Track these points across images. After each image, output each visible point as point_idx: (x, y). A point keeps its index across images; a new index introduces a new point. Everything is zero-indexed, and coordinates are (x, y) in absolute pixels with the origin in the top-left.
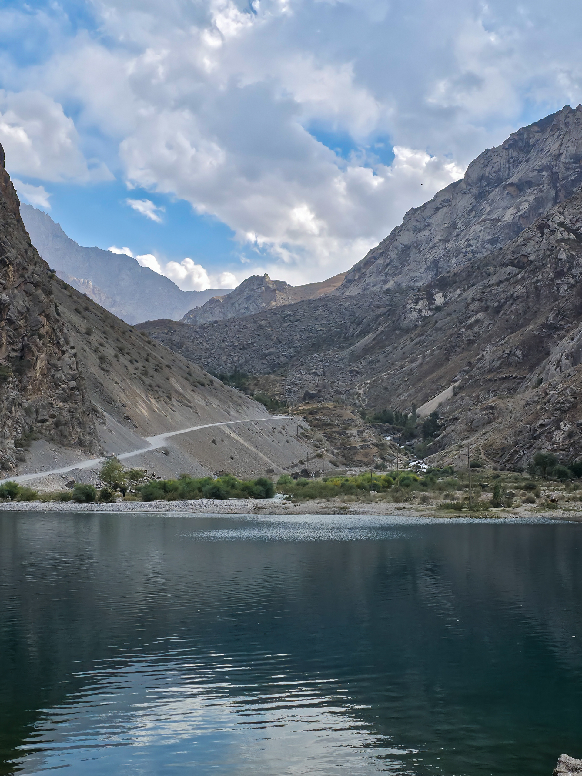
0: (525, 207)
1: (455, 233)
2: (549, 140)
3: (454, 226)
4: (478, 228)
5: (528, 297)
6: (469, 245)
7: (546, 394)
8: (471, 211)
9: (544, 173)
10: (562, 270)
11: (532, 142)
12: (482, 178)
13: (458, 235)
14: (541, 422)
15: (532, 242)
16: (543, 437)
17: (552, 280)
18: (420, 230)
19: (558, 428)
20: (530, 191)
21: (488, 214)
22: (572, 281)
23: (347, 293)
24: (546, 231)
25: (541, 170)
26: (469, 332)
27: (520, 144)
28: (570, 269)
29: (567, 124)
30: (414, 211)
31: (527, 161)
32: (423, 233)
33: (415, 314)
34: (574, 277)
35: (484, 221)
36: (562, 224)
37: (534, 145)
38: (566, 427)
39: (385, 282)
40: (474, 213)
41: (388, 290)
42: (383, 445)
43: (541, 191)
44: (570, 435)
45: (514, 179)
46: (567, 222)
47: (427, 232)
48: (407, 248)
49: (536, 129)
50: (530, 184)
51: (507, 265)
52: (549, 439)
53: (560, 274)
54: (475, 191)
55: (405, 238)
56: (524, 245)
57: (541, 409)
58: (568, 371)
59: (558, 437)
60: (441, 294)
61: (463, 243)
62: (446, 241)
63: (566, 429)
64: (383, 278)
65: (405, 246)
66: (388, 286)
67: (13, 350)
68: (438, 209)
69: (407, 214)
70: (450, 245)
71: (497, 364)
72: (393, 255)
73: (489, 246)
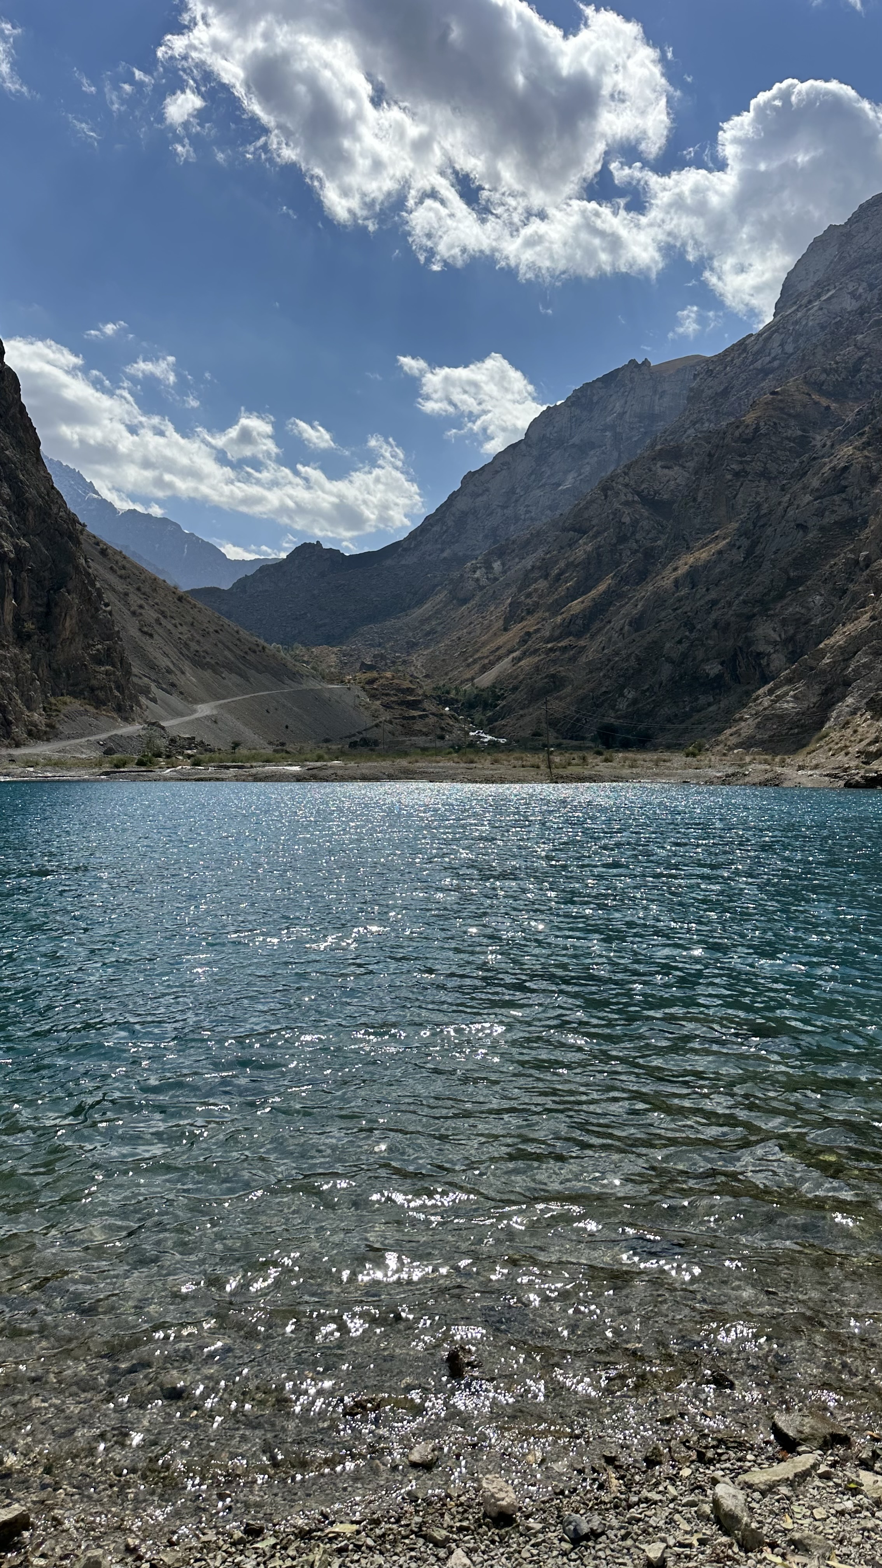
0: (587, 470)
1: (514, 499)
2: (614, 397)
3: (513, 491)
4: (538, 492)
5: (589, 563)
6: (527, 512)
7: (609, 660)
8: (531, 474)
9: (607, 433)
10: (625, 535)
11: (595, 399)
12: (543, 438)
13: (517, 501)
14: (604, 689)
15: (595, 506)
16: (606, 705)
17: (615, 545)
18: (478, 495)
19: (622, 695)
20: (592, 452)
21: (549, 477)
22: (635, 546)
23: (403, 562)
24: (609, 493)
25: (604, 430)
26: (529, 601)
27: (583, 400)
28: (633, 533)
29: (632, 380)
30: (471, 475)
31: (590, 420)
32: (480, 499)
33: (471, 582)
34: (637, 542)
35: (543, 485)
36: (626, 485)
37: (597, 402)
38: (630, 694)
39: (443, 551)
40: (533, 477)
41: (445, 558)
42: (442, 715)
43: (604, 453)
44: (635, 702)
45: (576, 440)
46: (632, 483)
47: (484, 498)
48: (465, 514)
49: (600, 384)
50: (592, 445)
51: (569, 531)
52: (613, 707)
53: (623, 539)
54: (535, 453)
55: (462, 504)
56: (587, 508)
57: (604, 676)
58: (633, 637)
59: (622, 705)
60: (499, 563)
61: (522, 510)
62: (504, 507)
63: (630, 696)
64: (439, 546)
65: (463, 512)
66: (445, 554)
67: (38, 605)
68: (497, 472)
69: (465, 477)
70: (509, 512)
71: (557, 633)
72: (450, 523)
73: (548, 512)
